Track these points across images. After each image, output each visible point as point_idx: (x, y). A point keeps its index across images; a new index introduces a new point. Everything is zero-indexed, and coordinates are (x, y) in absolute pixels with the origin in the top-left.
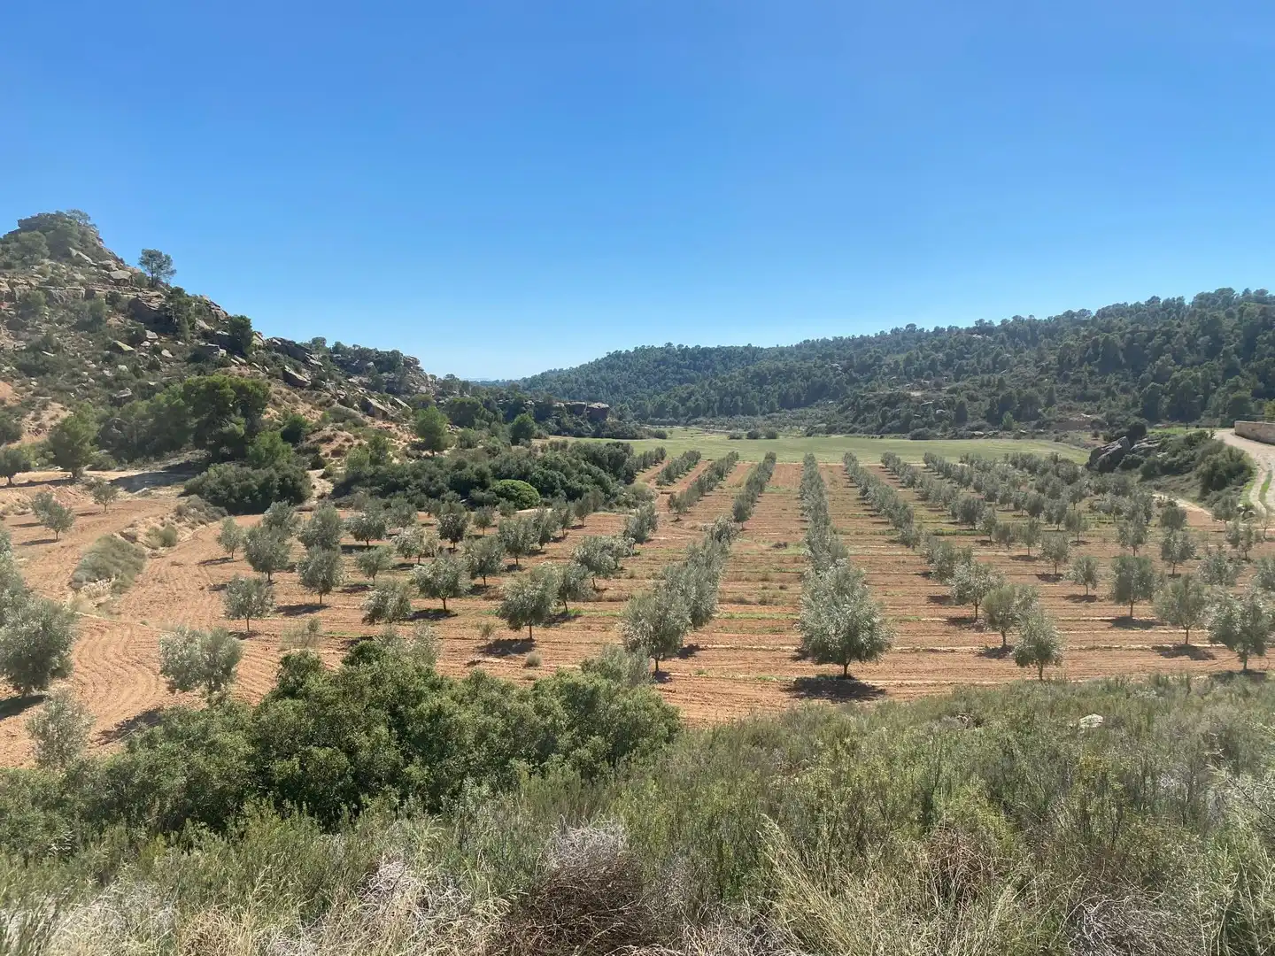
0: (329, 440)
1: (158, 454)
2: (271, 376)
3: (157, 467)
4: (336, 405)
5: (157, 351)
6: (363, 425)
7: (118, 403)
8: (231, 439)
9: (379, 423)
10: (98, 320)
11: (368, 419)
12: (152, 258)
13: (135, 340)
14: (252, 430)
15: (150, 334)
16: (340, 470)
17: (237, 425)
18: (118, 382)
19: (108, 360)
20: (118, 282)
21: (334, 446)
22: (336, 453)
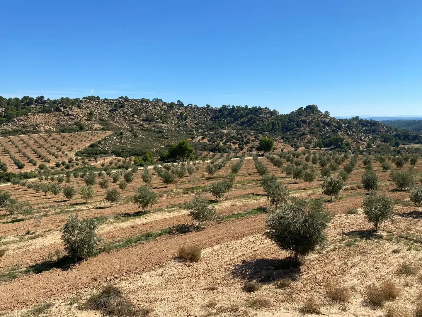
0: (352, 146)
1: (329, 146)
2: (345, 133)
3: (329, 148)
4: (356, 139)
5: (327, 130)
6: (359, 142)
7: (323, 138)
8: (339, 145)
9: (363, 142)
10: (319, 125)
11: (361, 142)
12: (326, 112)
13: (324, 128)
14: (342, 144)
15: (327, 127)
16: (353, 150)
17: (340, 144)
18: (322, 135)
19: (321, 131)
20: (322, 118)
21: (353, 147)
22: (353, 148)
